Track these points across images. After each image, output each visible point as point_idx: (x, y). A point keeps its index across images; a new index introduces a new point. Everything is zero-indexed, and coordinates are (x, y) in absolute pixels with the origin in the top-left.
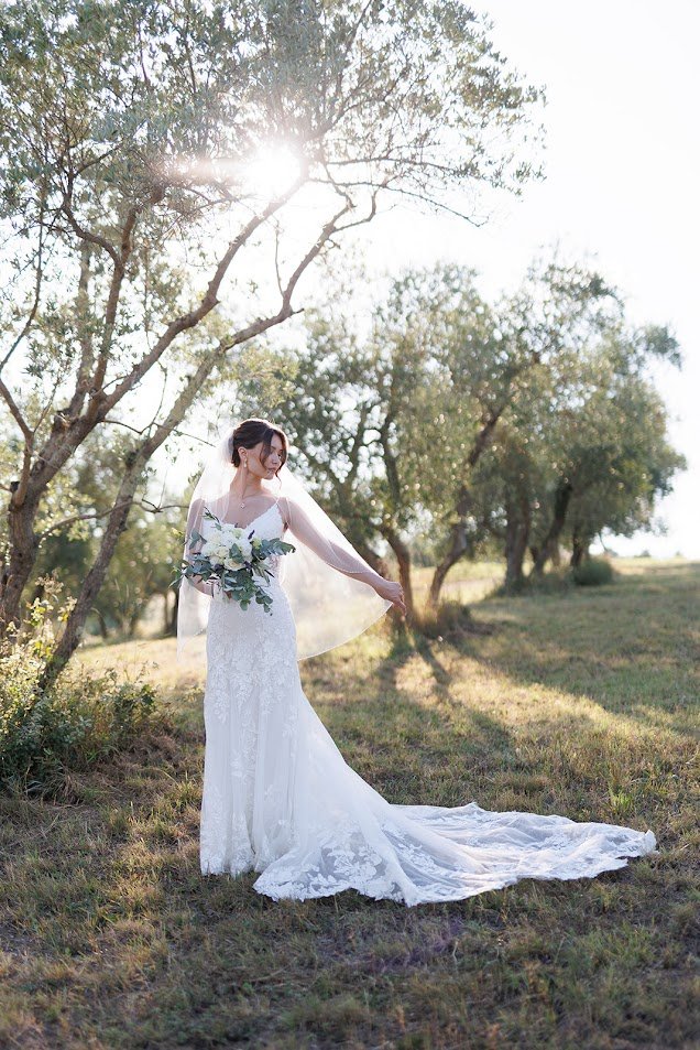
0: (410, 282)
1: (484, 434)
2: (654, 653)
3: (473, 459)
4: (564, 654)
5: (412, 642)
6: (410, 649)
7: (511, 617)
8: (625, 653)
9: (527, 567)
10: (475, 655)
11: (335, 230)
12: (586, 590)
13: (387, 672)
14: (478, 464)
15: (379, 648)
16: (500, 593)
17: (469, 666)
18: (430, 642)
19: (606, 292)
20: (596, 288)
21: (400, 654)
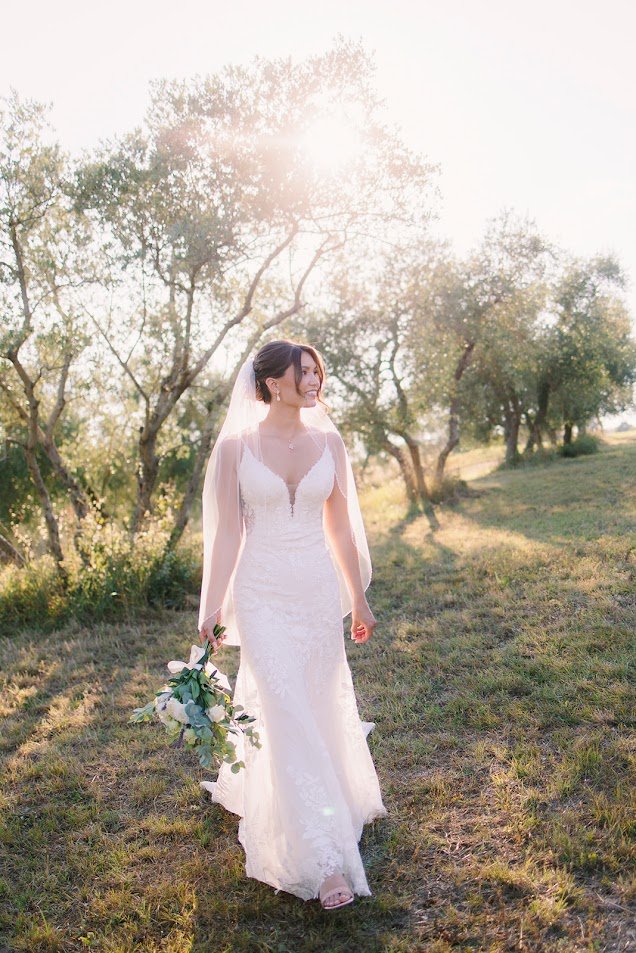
0: (399, 257)
1: (465, 357)
2: (586, 500)
3: (458, 375)
4: (525, 507)
5: (421, 507)
6: (420, 512)
7: (497, 485)
8: (566, 503)
9: (521, 448)
10: (462, 512)
11: (322, 252)
12: (567, 460)
13: (399, 529)
14: (462, 378)
15: (398, 513)
16: (502, 468)
17: (458, 520)
18: (434, 506)
19: (543, 250)
20: (536, 247)
21: (412, 515)
